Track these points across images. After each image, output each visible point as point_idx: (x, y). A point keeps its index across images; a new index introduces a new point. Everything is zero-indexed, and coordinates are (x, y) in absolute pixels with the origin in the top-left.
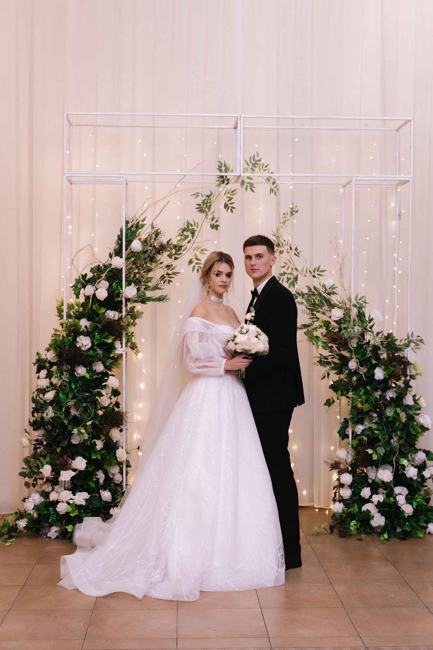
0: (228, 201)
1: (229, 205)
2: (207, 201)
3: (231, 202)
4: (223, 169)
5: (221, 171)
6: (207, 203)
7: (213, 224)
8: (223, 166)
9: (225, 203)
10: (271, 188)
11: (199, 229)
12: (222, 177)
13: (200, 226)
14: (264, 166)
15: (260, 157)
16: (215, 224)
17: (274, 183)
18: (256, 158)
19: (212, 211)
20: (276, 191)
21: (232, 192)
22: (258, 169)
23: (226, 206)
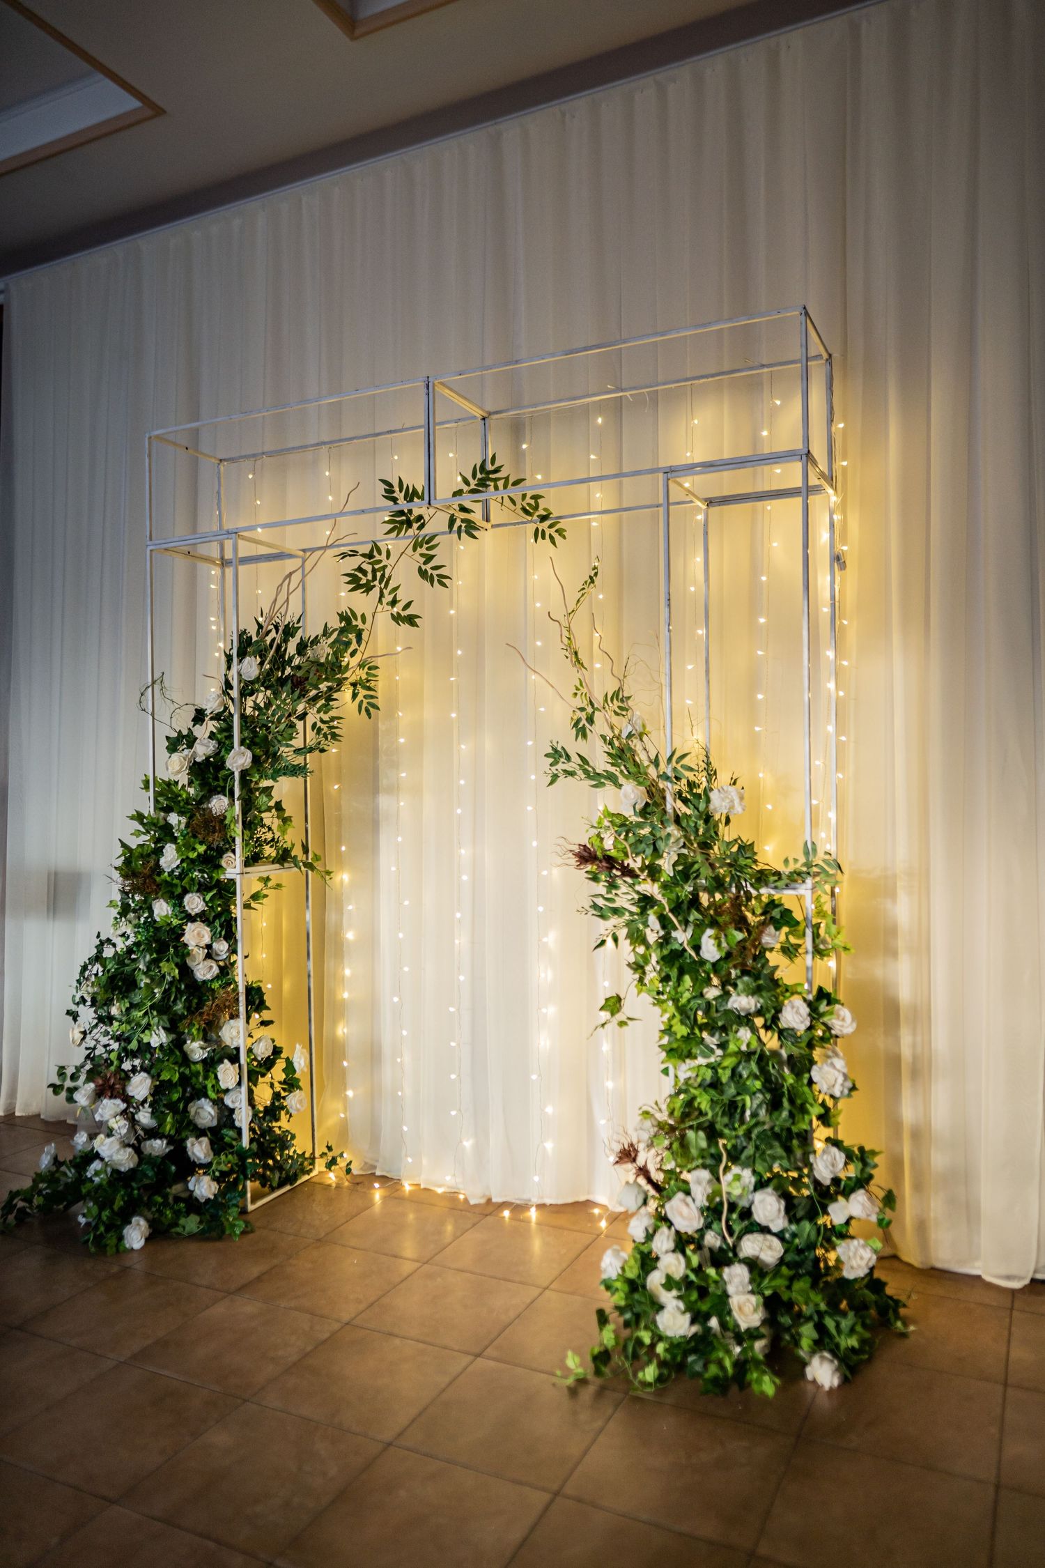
0: (425, 563)
1: (430, 572)
2: (373, 568)
3: (432, 564)
4: (400, 496)
5: (395, 500)
6: (374, 571)
7: (398, 613)
8: (397, 489)
9: (420, 568)
10: (537, 529)
11: (368, 625)
12: (401, 513)
13: (369, 619)
14: (511, 482)
15: (497, 464)
16: (403, 614)
17: (543, 518)
18: (490, 467)
19: (392, 585)
20: (556, 536)
21: (427, 543)
22: (492, 488)
23: (423, 574)
